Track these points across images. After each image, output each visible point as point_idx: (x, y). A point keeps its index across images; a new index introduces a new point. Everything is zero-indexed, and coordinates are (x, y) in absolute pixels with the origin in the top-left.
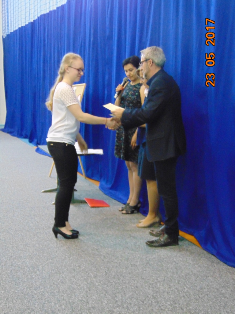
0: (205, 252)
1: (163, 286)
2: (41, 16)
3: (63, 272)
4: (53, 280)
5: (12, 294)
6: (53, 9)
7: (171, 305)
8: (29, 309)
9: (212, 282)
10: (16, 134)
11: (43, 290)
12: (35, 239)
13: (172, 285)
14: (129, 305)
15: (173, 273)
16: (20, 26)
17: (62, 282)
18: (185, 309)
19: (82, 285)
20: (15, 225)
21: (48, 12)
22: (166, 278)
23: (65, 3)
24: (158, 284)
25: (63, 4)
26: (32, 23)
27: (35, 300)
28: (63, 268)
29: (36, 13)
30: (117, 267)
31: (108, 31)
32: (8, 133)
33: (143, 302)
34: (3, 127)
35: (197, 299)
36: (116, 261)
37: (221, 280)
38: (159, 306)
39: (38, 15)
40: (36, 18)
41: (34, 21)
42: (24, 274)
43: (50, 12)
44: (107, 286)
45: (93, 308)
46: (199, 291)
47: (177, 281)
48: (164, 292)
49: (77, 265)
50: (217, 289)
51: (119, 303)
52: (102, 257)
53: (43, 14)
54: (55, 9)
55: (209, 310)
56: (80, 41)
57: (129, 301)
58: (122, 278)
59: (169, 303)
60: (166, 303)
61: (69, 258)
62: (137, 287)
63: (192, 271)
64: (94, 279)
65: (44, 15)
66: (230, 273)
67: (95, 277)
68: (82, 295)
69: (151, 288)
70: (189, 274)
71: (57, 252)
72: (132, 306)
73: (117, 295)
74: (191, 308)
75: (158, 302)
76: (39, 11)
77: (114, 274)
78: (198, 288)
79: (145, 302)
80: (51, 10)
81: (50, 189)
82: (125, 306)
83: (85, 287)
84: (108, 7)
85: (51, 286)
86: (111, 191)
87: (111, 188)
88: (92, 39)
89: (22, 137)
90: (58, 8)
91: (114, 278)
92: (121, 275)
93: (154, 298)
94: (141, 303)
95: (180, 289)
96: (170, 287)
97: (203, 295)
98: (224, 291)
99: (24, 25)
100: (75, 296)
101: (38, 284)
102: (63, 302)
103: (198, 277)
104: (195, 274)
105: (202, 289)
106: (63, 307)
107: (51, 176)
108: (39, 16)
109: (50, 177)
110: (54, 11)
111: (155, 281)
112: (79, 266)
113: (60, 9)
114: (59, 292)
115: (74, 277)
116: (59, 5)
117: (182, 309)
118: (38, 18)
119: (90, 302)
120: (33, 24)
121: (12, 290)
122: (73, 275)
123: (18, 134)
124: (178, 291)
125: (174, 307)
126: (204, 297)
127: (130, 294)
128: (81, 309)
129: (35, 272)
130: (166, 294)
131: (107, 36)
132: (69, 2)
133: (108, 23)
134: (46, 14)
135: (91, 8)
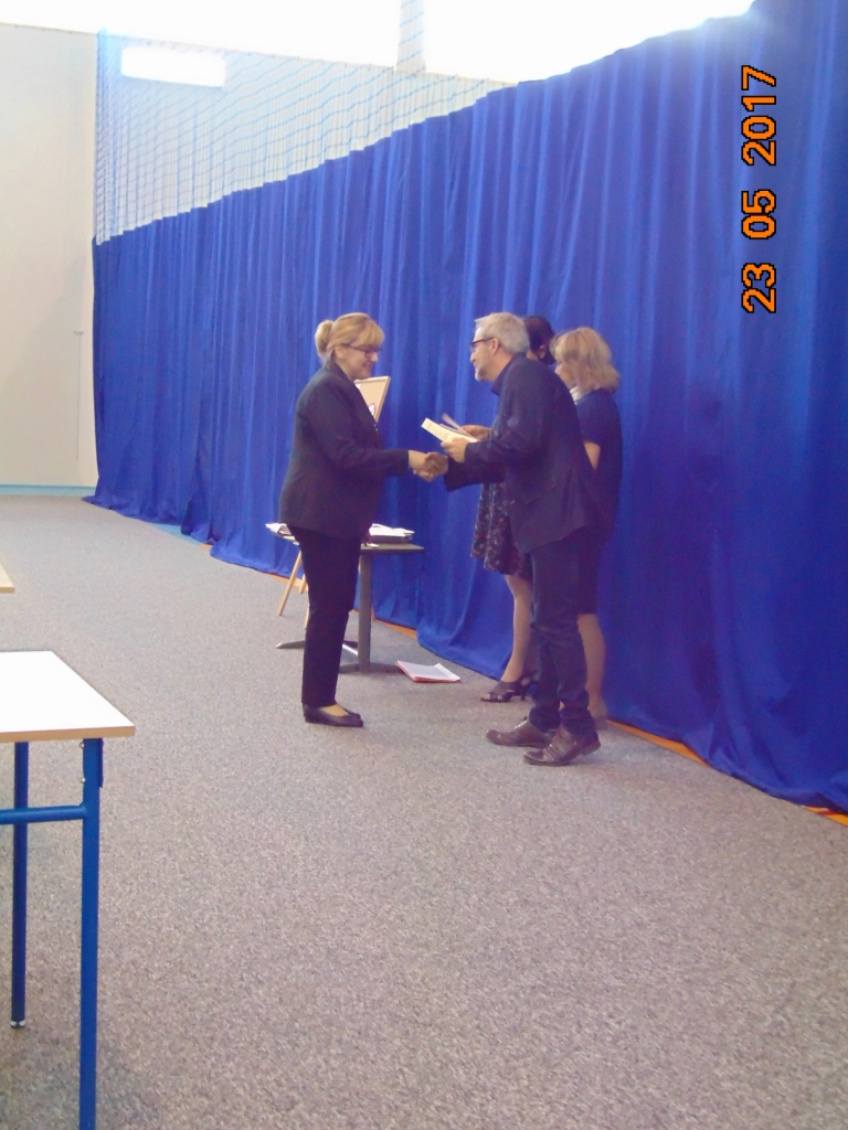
0: (714, 772)
1: (635, 825)
2: (236, 195)
3: (406, 799)
4: (389, 810)
5: (312, 830)
6: (275, 180)
7: (662, 856)
8: (362, 854)
9: (740, 822)
10: (137, 511)
11: (374, 826)
12: (311, 739)
13: (653, 824)
14: (572, 854)
15: (651, 805)
16: (160, 217)
17: (412, 815)
18: (692, 862)
19: (458, 820)
20: (249, 712)
21: (259, 183)
22: (638, 814)
23: (316, 166)
24: (625, 823)
25: (309, 168)
26: (201, 210)
27: (367, 840)
28: (402, 791)
29: (216, 185)
30: (521, 792)
31: (448, 249)
32: (110, 508)
33: (601, 849)
34: (92, 493)
35: (714, 848)
36: (516, 782)
37: (759, 819)
38: (637, 857)
39: (223, 190)
40: (216, 198)
41: (210, 205)
42: (319, 799)
43: (267, 185)
44: (514, 823)
45: (499, 856)
46: (714, 834)
47: (662, 818)
48: (641, 835)
49: (430, 787)
50: (754, 834)
51: (551, 850)
52: (483, 776)
53: (241, 189)
54: (282, 177)
55: (744, 865)
56: (364, 270)
57: (569, 846)
58: (541, 811)
59: (656, 852)
60: (650, 852)
61: (408, 774)
62: (579, 825)
63: (692, 803)
64: (480, 811)
65: (247, 193)
66: (775, 807)
67: (481, 807)
68: (464, 835)
69: (610, 829)
70: (686, 807)
71: (373, 763)
72: (579, 854)
73: (540, 837)
74: (704, 860)
75: (632, 850)
76: (227, 181)
77: (520, 804)
78: (712, 830)
79: (605, 850)
80: (270, 179)
81: (293, 641)
82: (564, 854)
83: (465, 823)
84: (452, 186)
85: (389, 820)
86: (452, 648)
87: (455, 642)
88: (401, 266)
89: (157, 519)
90: (292, 178)
91: (523, 809)
92: (537, 807)
93: (622, 843)
94: (598, 851)
95: (673, 830)
96: (651, 828)
97: (726, 841)
98: (768, 836)
99: (174, 213)
100: (451, 837)
101: (360, 815)
102: (429, 845)
103: (707, 812)
104: (699, 809)
105: (721, 831)
106: (433, 852)
107: (285, 613)
108: (228, 192)
109: (281, 614)
110: (280, 184)
111: (616, 817)
112: (438, 790)
113: (297, 183)
114: (412, 829)
115: (434, 806)
116: (298, 170)
117: (686, 861)
118: (225, 198)
119: (488, 847)
120: (204, 215)
121: (310, 824)
122: (430, 803)
123: (141, 512)
124: (670, 833)
125: (668, 859)
126: (728, 844)
127: (569, 836)
128: (471, 857)
129: (344, 797)
130: (645, 838)
131: (445, 260)
132: (330, 164)
133: (448, 228)
134: (252, 190)
135: (402, 185)
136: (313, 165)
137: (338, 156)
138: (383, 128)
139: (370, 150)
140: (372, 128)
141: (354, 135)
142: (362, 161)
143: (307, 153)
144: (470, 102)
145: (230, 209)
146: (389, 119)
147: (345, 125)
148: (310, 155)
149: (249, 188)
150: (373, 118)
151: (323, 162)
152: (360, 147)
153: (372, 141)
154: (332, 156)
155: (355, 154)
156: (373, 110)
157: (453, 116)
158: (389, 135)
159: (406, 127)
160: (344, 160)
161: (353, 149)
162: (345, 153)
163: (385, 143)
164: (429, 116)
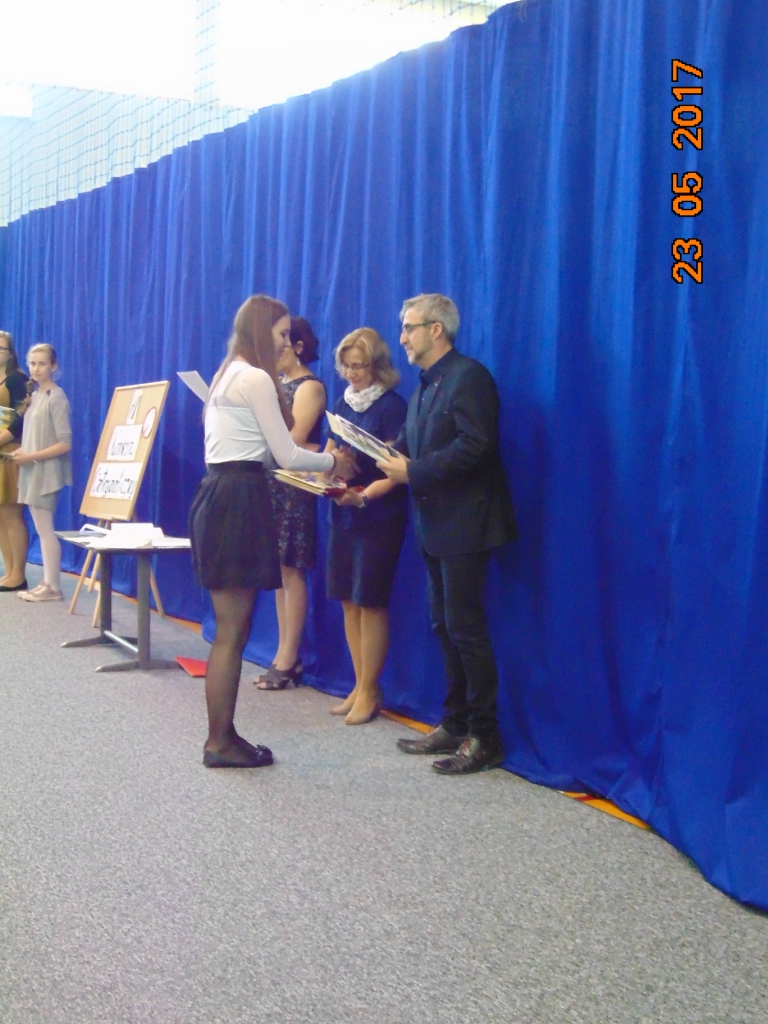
2: (33, 214)
6: (67, 198)
21: (52, 203)
23: (104, 184)
25: (98, 186)
29: (15, 205)
31: (227, 257)
39: (21, 209)
40: (16, 217)
41: (10, 224)
43: (60, 204)
53: (37, 208)
54: (73, 196)
65: (42, 211)
76: (25, 201)
80: (62, 198)
84: (229, 198)
88: (184, 276)
90: (82, 196)
108: (25, 212)
110: (71, 202)
113: (88, 201)
116: (87, 188)
118: (23, 217)
120: (5, 234)
131: (224, 266)
132: (116, 182)
133: (226, 237)
134: (47, 208)
135: (183, 200)
136: (102, 182)
137: (124, 174)
138: (164, 146)
139: (153, 167)
140: (155, 146)
141: (137, 154)
142: (146, 177)
143: (95, 171)
144: (244, 118)
145: (27, 227)
146: (170, 137)
147: (130, 144)
148: (98, 174)
149: (44, 207)
150: (154, 137)
151: (110, 180)
152: (144, 165)
153: (155, 158)
154: (118, 174)
155: (139, 172)
156: (155, 130)
157: (228, 131)
158: (170, 152)
159: (186, 144)
160: (130, 177)
161: (137, 166)
162: (131, 171)
163: (167, 159)
164: (206, 133)
